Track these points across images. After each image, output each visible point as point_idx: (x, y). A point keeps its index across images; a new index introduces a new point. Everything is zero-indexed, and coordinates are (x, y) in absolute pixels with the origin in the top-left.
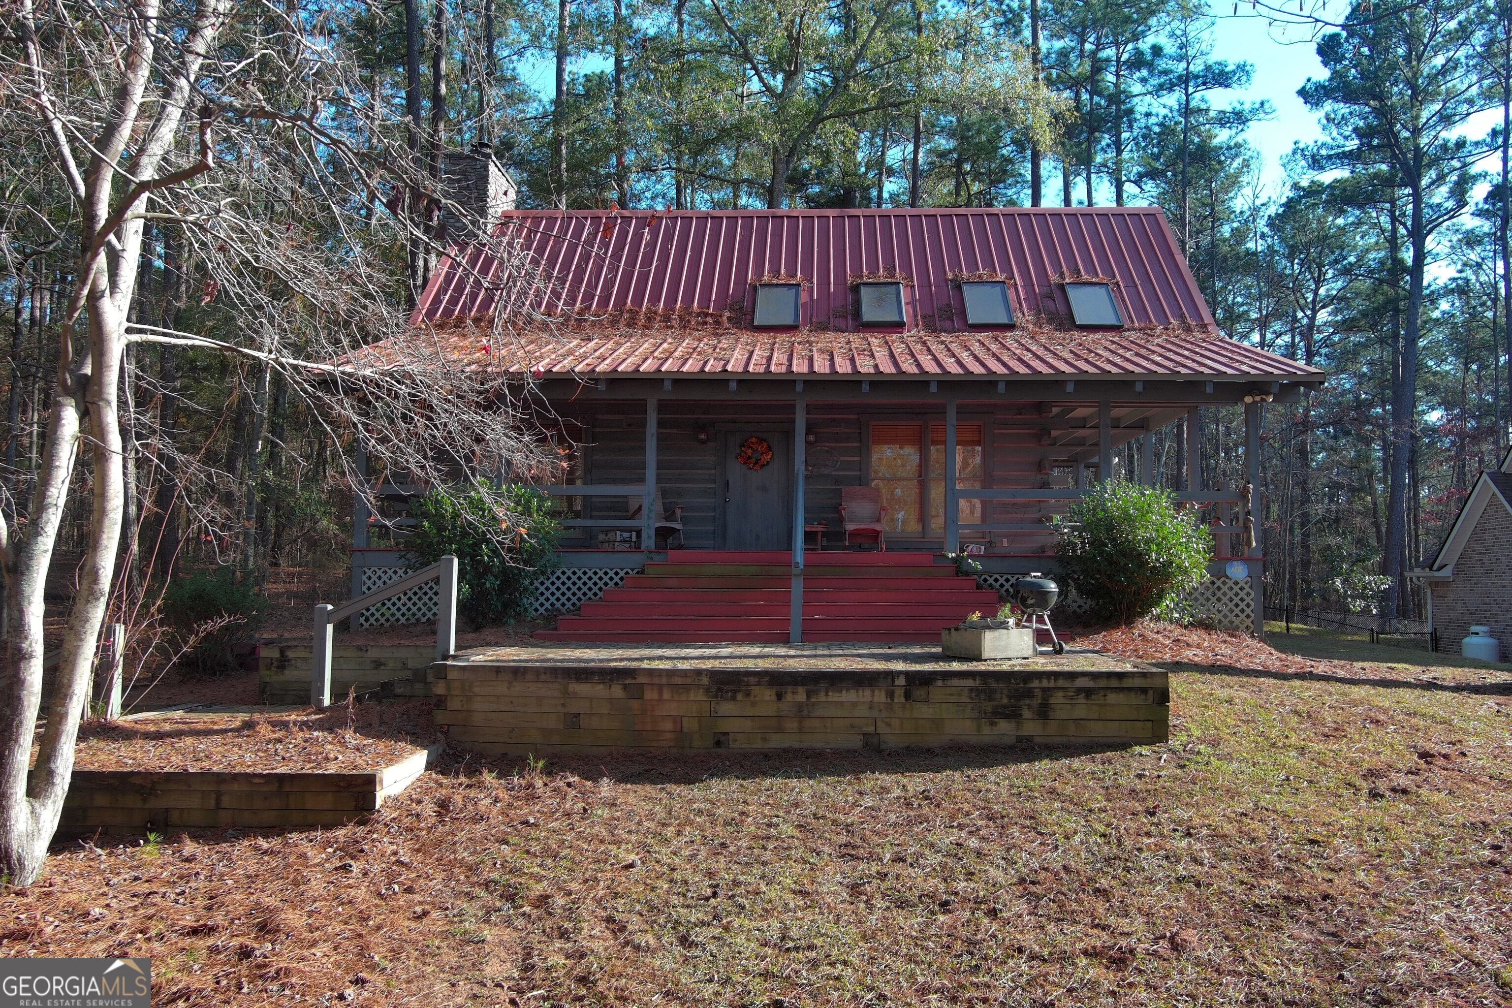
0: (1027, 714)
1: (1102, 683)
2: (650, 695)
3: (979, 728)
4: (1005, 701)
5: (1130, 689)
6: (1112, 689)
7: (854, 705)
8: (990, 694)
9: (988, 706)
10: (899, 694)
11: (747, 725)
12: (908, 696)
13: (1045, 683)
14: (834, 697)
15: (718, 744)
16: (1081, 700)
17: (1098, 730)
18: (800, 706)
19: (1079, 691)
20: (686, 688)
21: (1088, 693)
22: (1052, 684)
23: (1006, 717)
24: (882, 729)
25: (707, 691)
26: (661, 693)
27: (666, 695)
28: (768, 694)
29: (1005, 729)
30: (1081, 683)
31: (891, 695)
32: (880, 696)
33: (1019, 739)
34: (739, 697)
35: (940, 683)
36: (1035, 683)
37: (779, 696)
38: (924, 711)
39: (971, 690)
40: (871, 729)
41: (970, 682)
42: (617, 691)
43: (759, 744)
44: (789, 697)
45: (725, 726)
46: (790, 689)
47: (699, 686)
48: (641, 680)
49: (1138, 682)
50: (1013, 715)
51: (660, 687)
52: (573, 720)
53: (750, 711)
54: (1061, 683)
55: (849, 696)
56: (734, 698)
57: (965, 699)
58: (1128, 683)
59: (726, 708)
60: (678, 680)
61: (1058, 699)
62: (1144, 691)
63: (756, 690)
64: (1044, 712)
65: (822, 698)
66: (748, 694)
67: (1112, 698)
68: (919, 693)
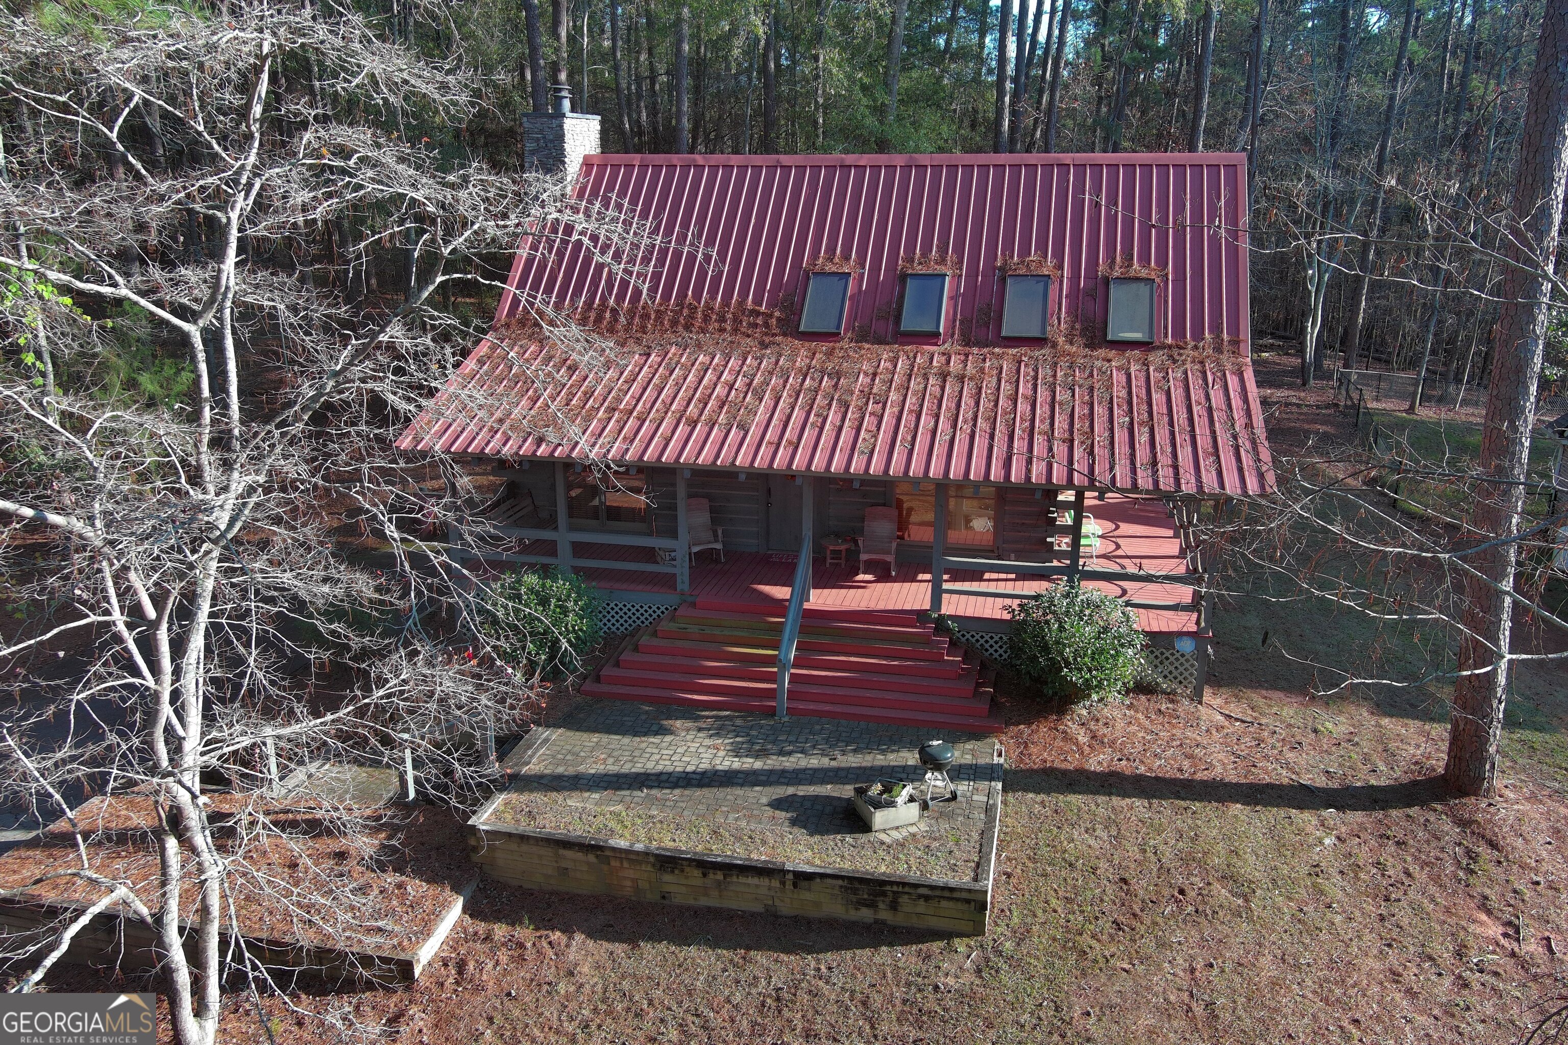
0: (881, 906)
1: (938, 893)
2: (615, 863)
3: (847, 911)
4: (866, 896)
5: (958, 900)
6: (944, 897)
7: (757, 886)
8: (855, 891)
9: (854, 898)
10: (789, 886)
11: (683, 890)
12: (795, 885)
13: (895, 888)
14: (742, 880)
15: (664, 897)
16: (922, 902)
17: (934, 923)
18: (719, 883)
19: (920, 896)
20: (640, 863)
21: (927, 898)
22: (900, 889)
23: (867, 906)
24: (777, 902)
25: (654, 865)
26: (622, 863)
27: (626, 864)
28: (697, 873)
29: (866, 914)
30: (922, 891)
31: (783, 883)
32: (776, 883)
33: (876, 921)
34: (676, 872)
35: (818, 880)
36: (888, 888)
37: (705, 875)
38: (807, 896)
39: (841, 887)
40: (770, 902)
41: (840, 882)
42: (591, 858)
43: (691, 902)
44: (711, 876)
45: (667, 888)
46: (711, 871)
47: (648, 863)
48: (608, 853)
49: (964, 895)
50: (872, 905)
51: (621, 859)
52: (564, 872)
53: (684, 882)
54: (907, 889)
55: (753, 881)
56: (672, 872)
57: (836, 892)
58: (956, 895)
59: (667, 878)
60: (632, 857)
61: (904, 899)
62: (968, 901)
63: (687, 869)
64: (894, 906)
65: (735, 879)
66: (682, 871)
67: (944, 903)
68: (804, 884)
